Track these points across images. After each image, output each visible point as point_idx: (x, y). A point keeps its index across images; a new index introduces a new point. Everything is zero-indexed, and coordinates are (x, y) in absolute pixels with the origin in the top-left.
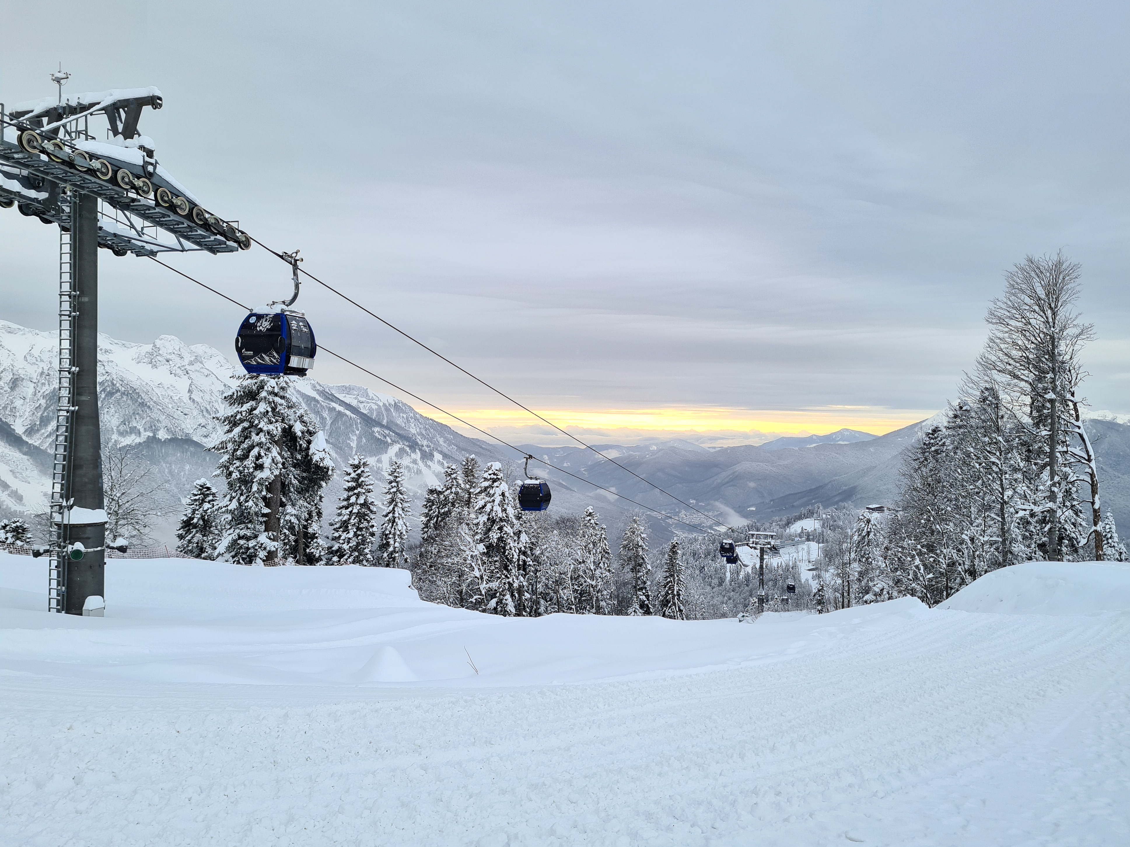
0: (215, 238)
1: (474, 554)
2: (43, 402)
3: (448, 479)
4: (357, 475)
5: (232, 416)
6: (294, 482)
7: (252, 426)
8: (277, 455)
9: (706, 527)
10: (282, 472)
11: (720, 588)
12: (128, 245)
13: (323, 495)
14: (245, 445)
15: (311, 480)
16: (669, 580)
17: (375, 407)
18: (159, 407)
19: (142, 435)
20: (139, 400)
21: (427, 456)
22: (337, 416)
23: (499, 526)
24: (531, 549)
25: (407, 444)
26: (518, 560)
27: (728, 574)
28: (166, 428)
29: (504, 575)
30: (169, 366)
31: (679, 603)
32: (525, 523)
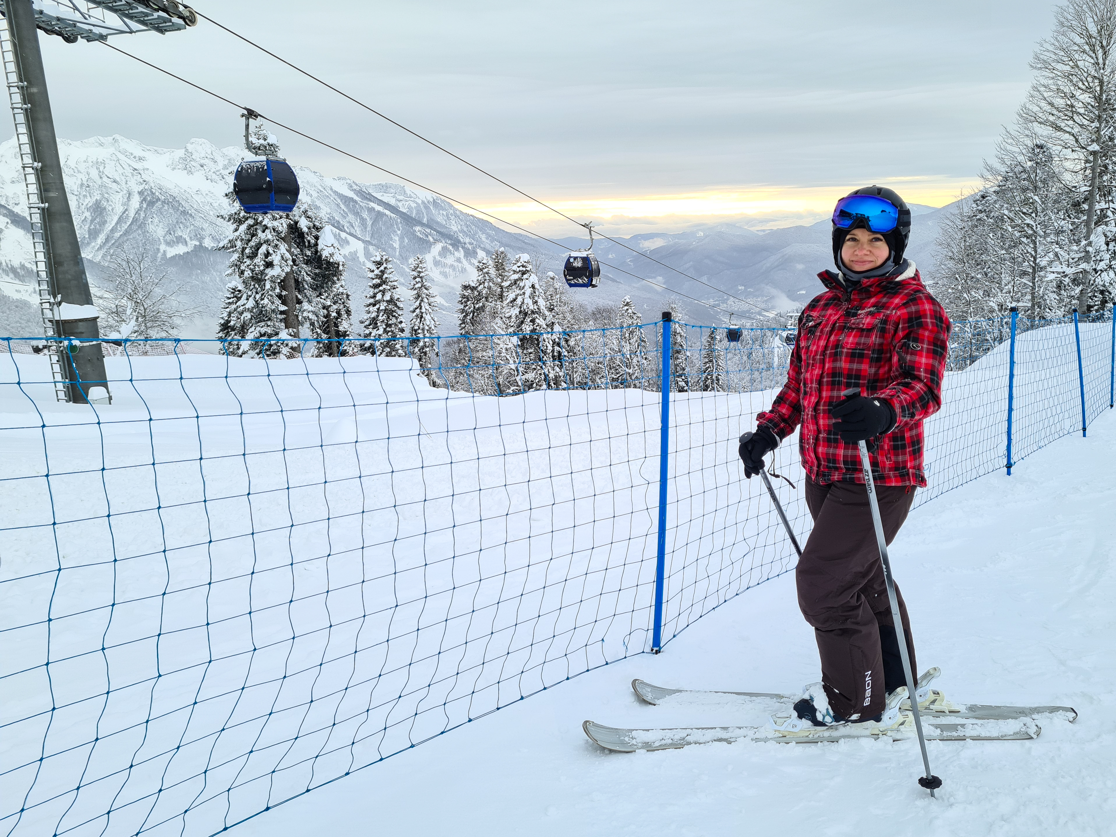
0: (158, 16)
1: (508, 347)
2: (87, 214)
3: (480, 273)
4: (381, 271)
5: (236, 213)
6: (307, 279)
7: (257, 223)
8: (285, 252)
9: (755, 313)
10: (293, 269)
11: (768, 373)
12: (74, 29)
13: (349, 293)
14: (252, 243)
15: (324, 276)
16: (708, 365)
17: (413, 205)
18: (201, 215)
19: (189, 244)
20: (180, 208)
21: (470, 254)
22: (377, 216)
23: (531, 318)
24: (567, 341)
25: (449, 242)
26: (553, 351)
27: (776, 359)
28: (211, 236)
29: (539, 366)
30: (204, 172)
31: (718, 387)
32: (557, 314)
